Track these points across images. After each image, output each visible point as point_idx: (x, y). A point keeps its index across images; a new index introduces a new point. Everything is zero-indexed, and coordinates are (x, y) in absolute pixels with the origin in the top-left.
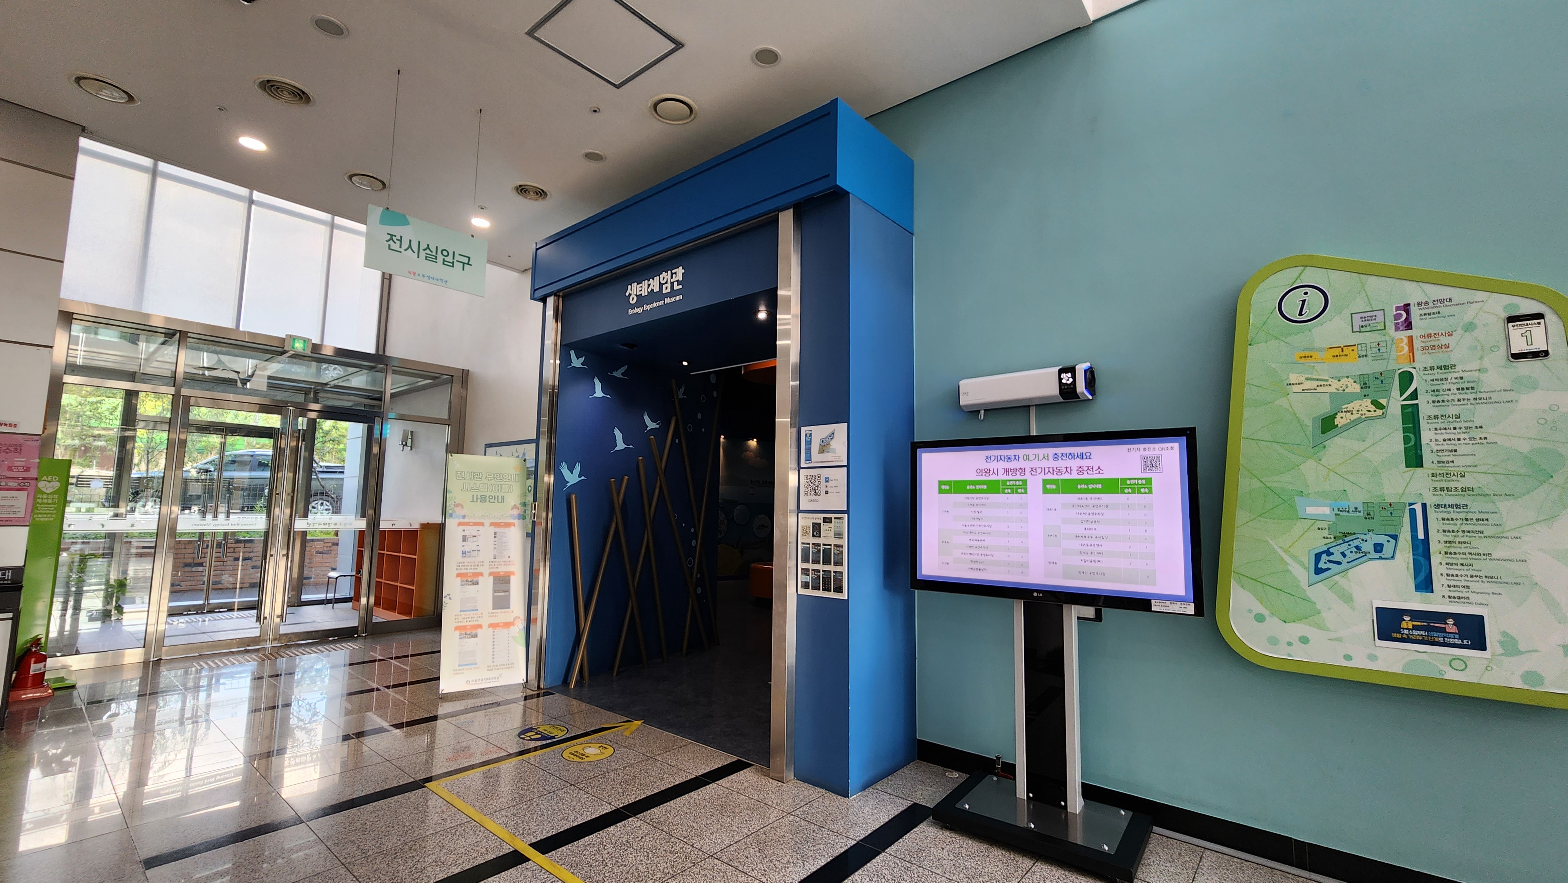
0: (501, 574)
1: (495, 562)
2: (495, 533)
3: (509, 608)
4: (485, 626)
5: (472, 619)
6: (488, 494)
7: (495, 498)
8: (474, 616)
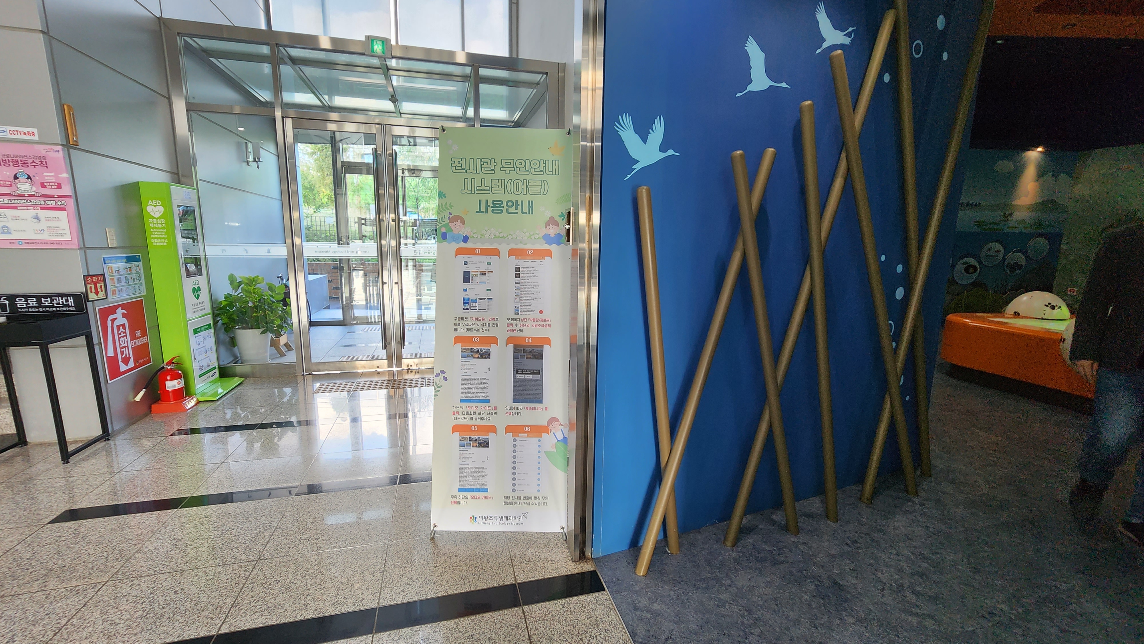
0: (527, 340)
1: (518, 320)
2: (518, 269)
3: (541, 402)
4: (501, 429)
5: (481, 416)
6: (505, 198)
7: (517, 205)
8: (484, 411)
